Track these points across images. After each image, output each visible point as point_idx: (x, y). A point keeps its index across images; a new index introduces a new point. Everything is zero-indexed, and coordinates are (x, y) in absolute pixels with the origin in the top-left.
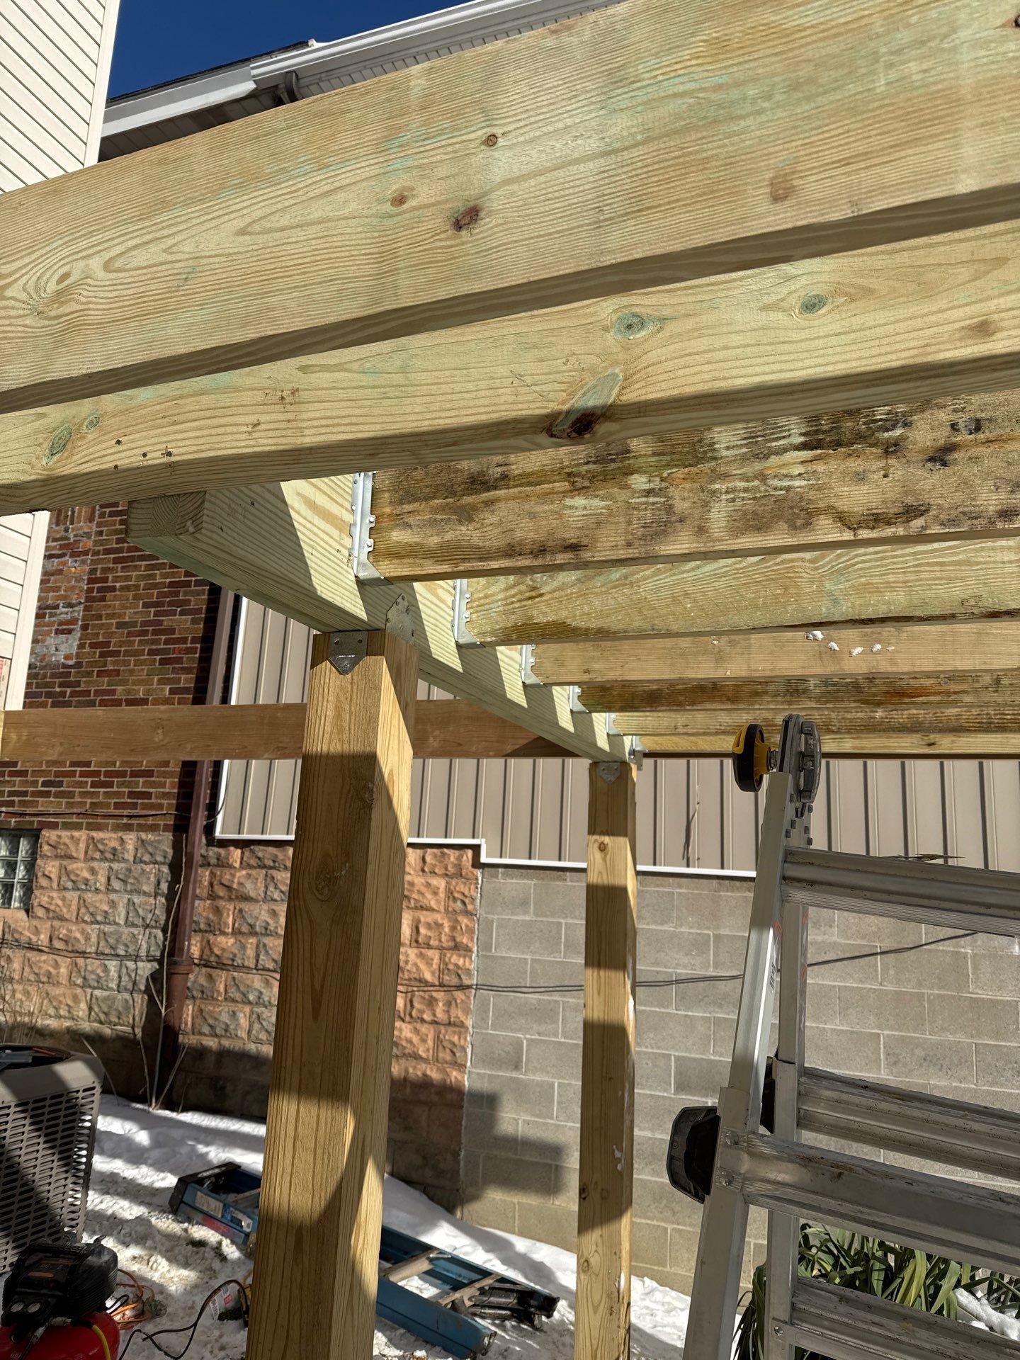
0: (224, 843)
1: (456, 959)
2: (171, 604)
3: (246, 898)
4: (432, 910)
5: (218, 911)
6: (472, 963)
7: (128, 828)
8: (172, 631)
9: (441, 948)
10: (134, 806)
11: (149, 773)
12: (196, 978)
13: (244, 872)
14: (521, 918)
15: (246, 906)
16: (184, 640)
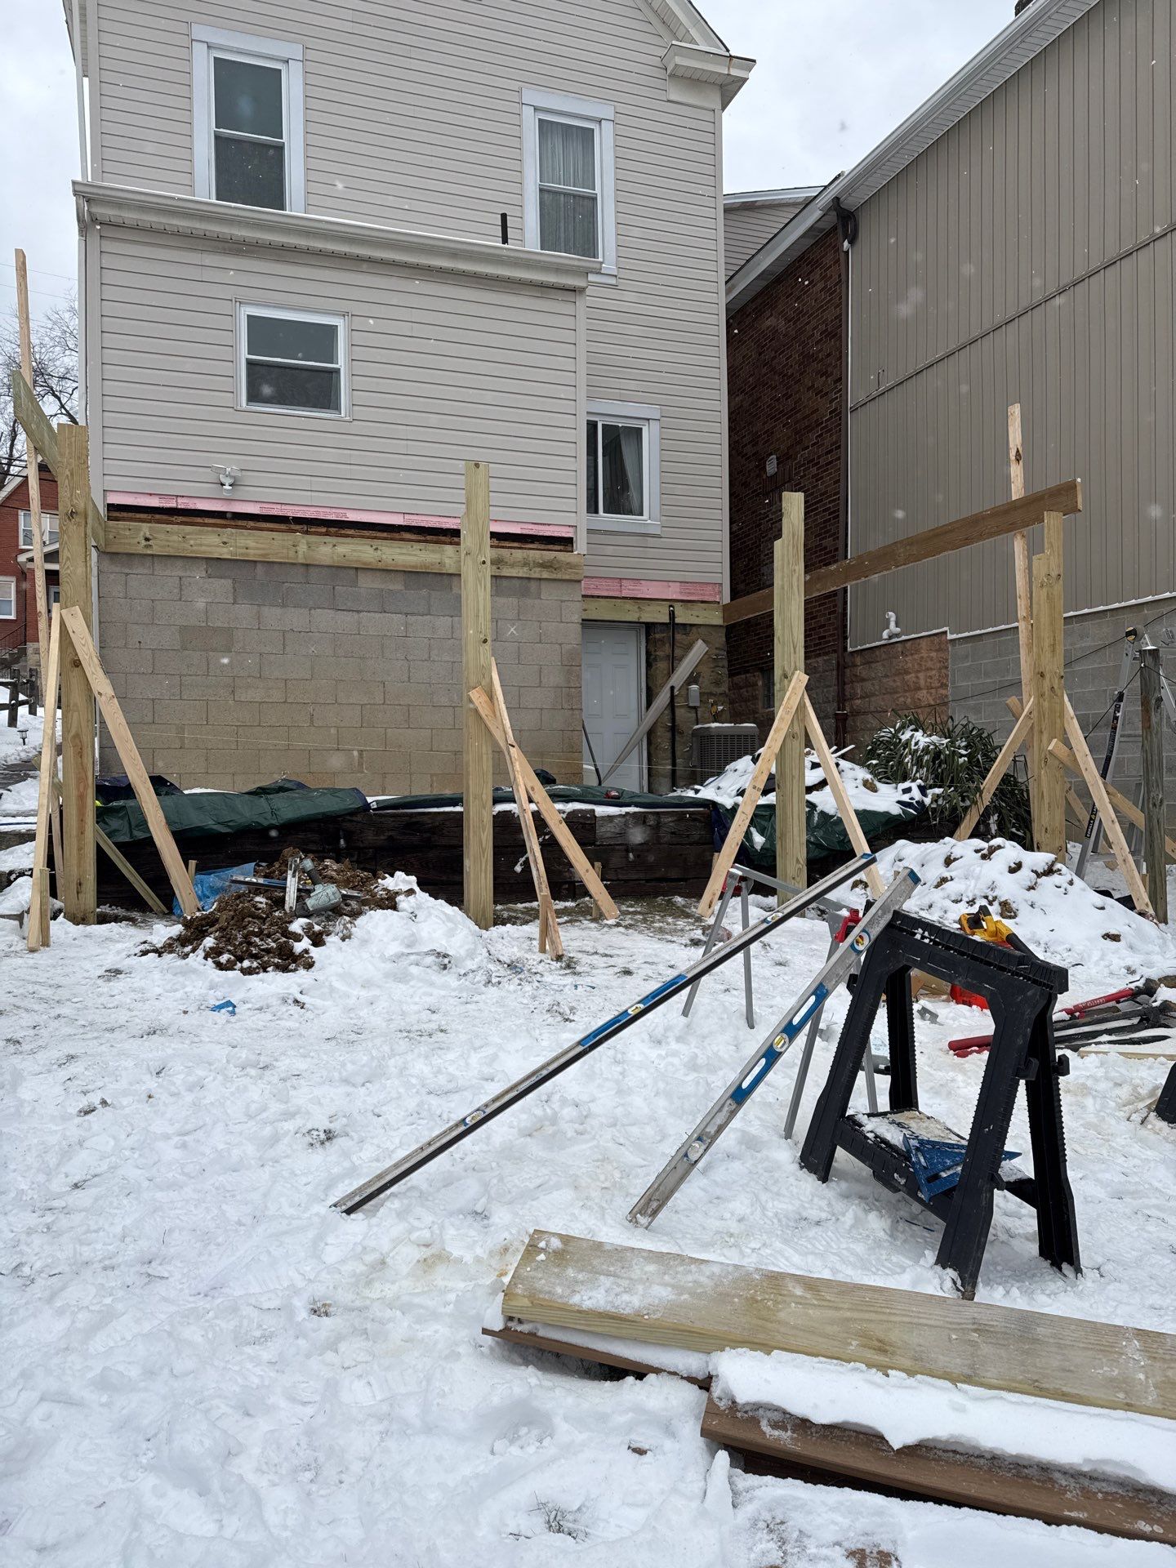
0: (852, 653)
1: (944, 692)
2: (825, 533)
3: (863, 680)
4: (931, 669)
5: (853, 688)
6: (949, 691)
7: (819, 655)
8: (826, 548)
9: (937, 688)
10: (820, 644)
11: (824, 626)
12: (850, 722)
13: (861, 667)
14: (966, 665)
15: (864, 684)
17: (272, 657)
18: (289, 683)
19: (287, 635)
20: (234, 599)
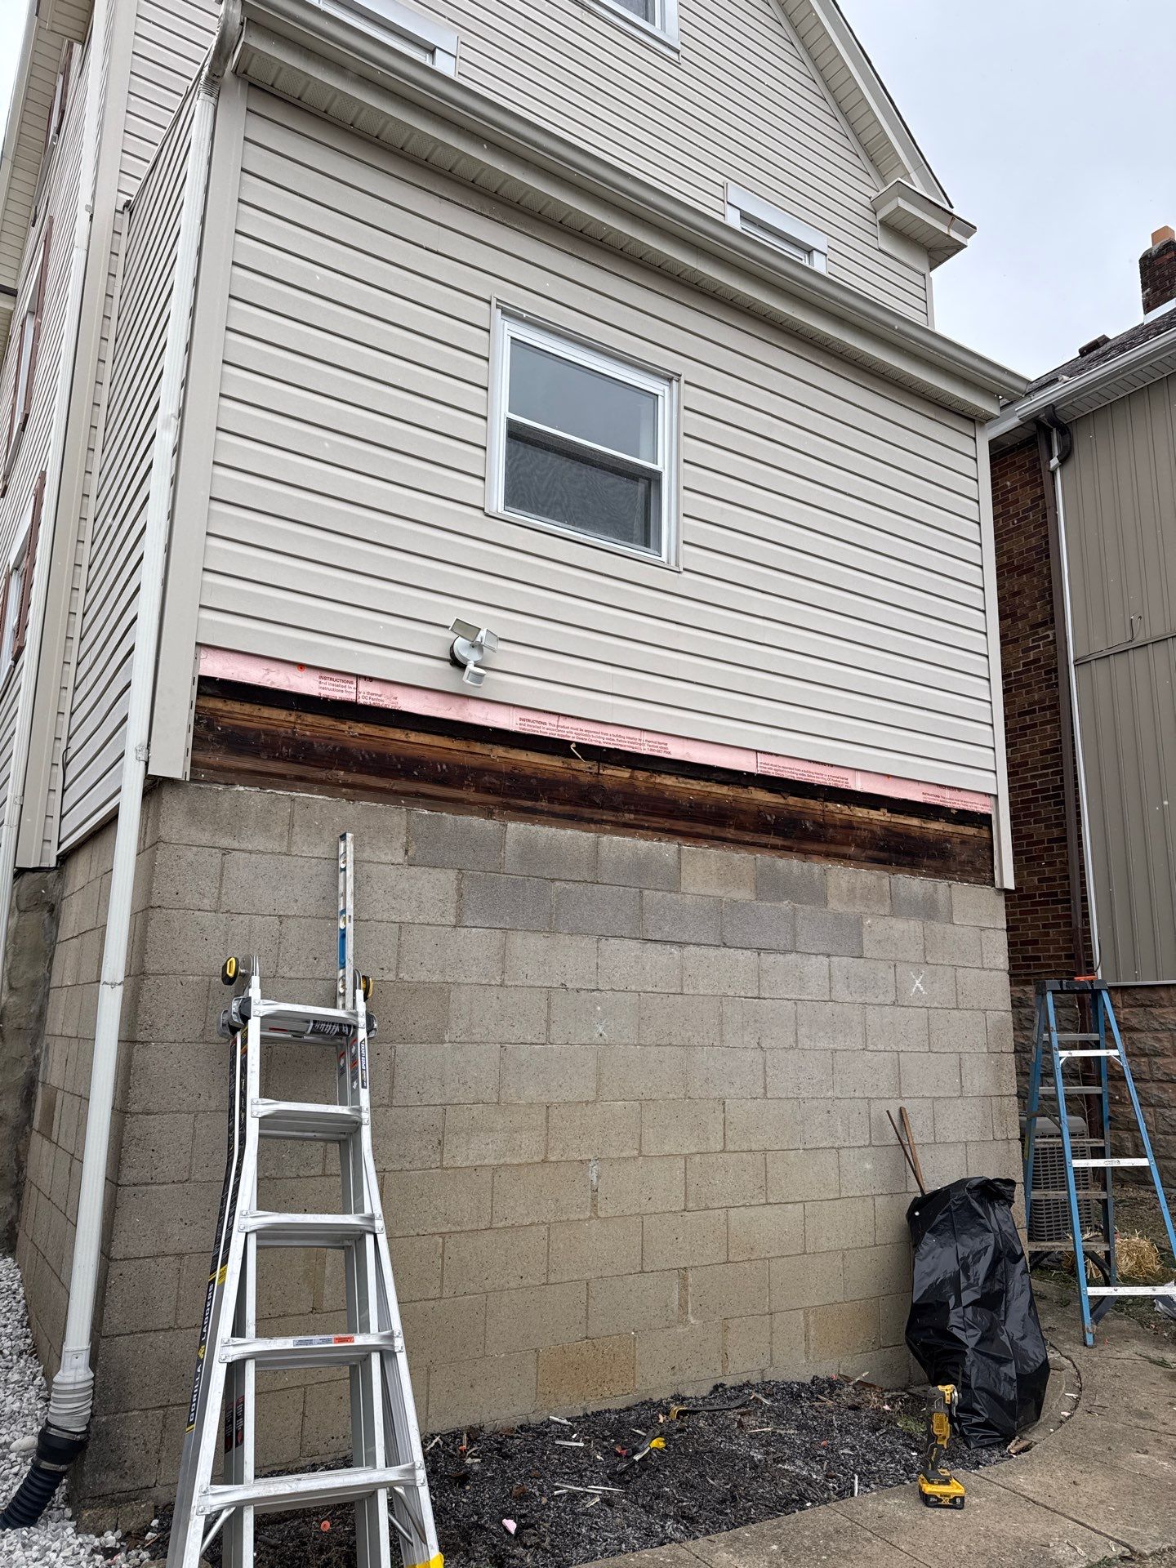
3: (1133, 1030)
7: (1027, 983)
10: (1029, 967)
11: (1036, 942)
13: (1127, 1010)
15: (1135, 1035)
16: (1042, 842)
17: (524, 1052)
18: (554, 1112)
19: (557, 999)
20: (459, 916)
